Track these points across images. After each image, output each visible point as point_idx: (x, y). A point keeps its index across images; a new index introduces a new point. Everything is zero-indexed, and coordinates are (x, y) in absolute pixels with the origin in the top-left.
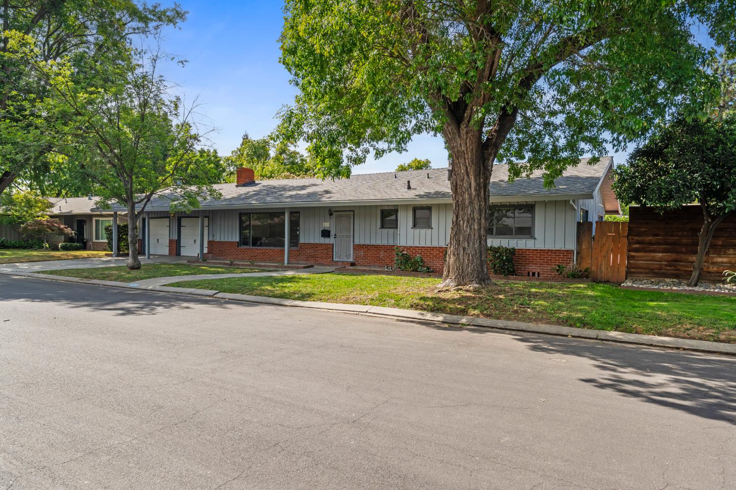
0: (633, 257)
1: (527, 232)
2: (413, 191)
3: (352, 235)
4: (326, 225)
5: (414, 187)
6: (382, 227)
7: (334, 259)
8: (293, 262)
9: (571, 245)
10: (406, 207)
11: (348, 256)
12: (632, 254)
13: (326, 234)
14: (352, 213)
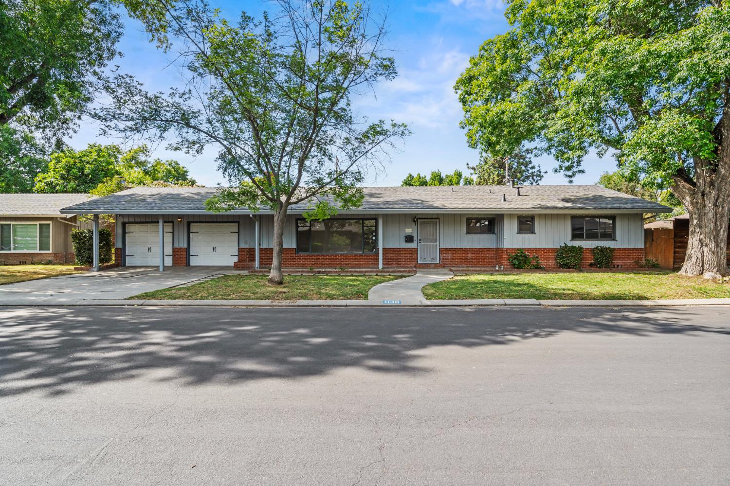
0: (678, 252)
1: (609, 236)
2: (508, 203)
3: (438, 239)
4: (409, 231)
5: (510, 199)
6: (468, 233)
7: (419, 262)
8: (371, 266)
9: (641, 245)
10: (511, 216)
11: (435, 258)
12: (677, 250)
13: (409, 239)
14: (438, 220)
